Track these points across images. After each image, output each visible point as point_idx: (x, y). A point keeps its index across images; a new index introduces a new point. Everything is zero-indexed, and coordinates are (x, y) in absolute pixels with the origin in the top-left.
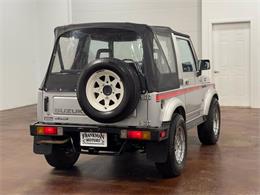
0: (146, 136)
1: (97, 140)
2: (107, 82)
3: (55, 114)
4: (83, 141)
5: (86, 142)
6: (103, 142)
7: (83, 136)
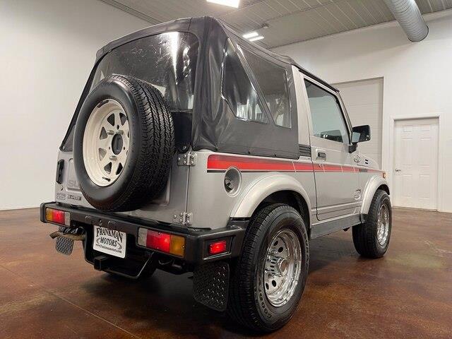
1: (113, 243)
2: (118, 127)
3: (69, 189)
4: (97, 241)
5: (100, 244)
6: (121, 248)
7: (98, 232)
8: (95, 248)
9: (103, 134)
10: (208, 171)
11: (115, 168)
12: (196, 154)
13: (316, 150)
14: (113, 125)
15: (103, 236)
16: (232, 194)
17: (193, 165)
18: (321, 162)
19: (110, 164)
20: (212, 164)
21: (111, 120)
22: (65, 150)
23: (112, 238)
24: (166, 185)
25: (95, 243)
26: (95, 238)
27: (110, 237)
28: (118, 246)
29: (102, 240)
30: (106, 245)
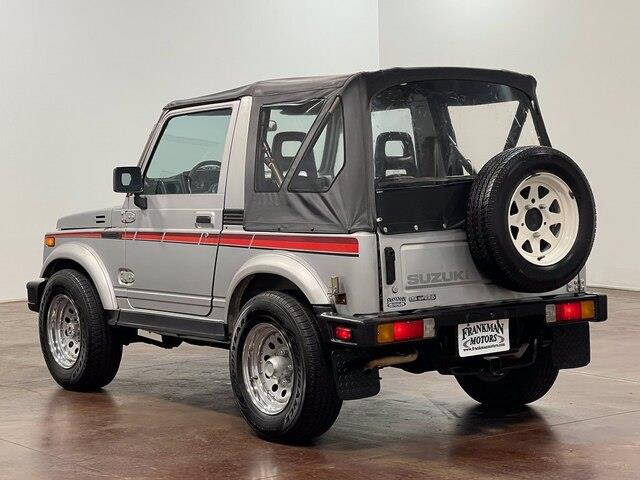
1: (491, 339)
2: (534, 201)
3: (409, 288)
5: (471, 347)
6: (503, 340)
7: (464, 333)
8: (462, 354)
23: (489, 333)
25: (461, 348)
27: (485, 334)
28: (499, 340)
29: (473, 341)
30: (481, 345)
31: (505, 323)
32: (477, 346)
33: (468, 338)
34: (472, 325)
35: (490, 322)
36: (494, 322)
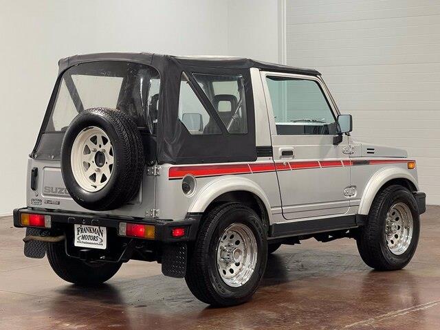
0: (150, 233)
1: (94, 238)
2: (100, 146)
3: (45, 195)
4: (78, 238)
5: (82, 241)
6: (102, 241)
7: (78, 231)
8: (76, 244)
9: (87, 150)
10: (170, 179)
11: (99, 177)
12: (160, 167)
13: (280, 149)
14: (96, 144)
15: (84, 234)
16: (190, 195)
17: (158, 175)
18: (285, 160)
19: (95, 174)
20: (173, 174)
21: (94, 140)
22: (37, 159)
23: (94, 234)
24: (138, 191)
25: (76, 240)
26: (76, 236)
27: (91, 234)
28: (99, 240)
29: (83, 237)
30: (87, 241)
31: (104, 229)
32: (85, 241)
33: (80, 234)
34: (83, 227)
35: (95, 227)
36: (97, 228)
